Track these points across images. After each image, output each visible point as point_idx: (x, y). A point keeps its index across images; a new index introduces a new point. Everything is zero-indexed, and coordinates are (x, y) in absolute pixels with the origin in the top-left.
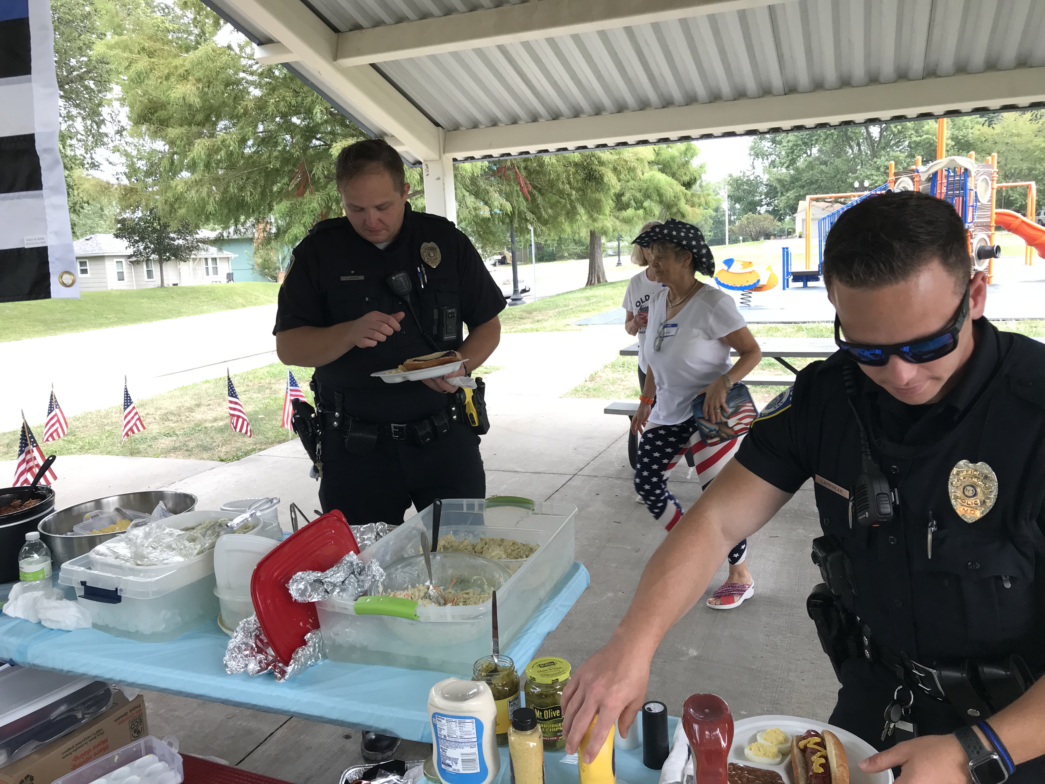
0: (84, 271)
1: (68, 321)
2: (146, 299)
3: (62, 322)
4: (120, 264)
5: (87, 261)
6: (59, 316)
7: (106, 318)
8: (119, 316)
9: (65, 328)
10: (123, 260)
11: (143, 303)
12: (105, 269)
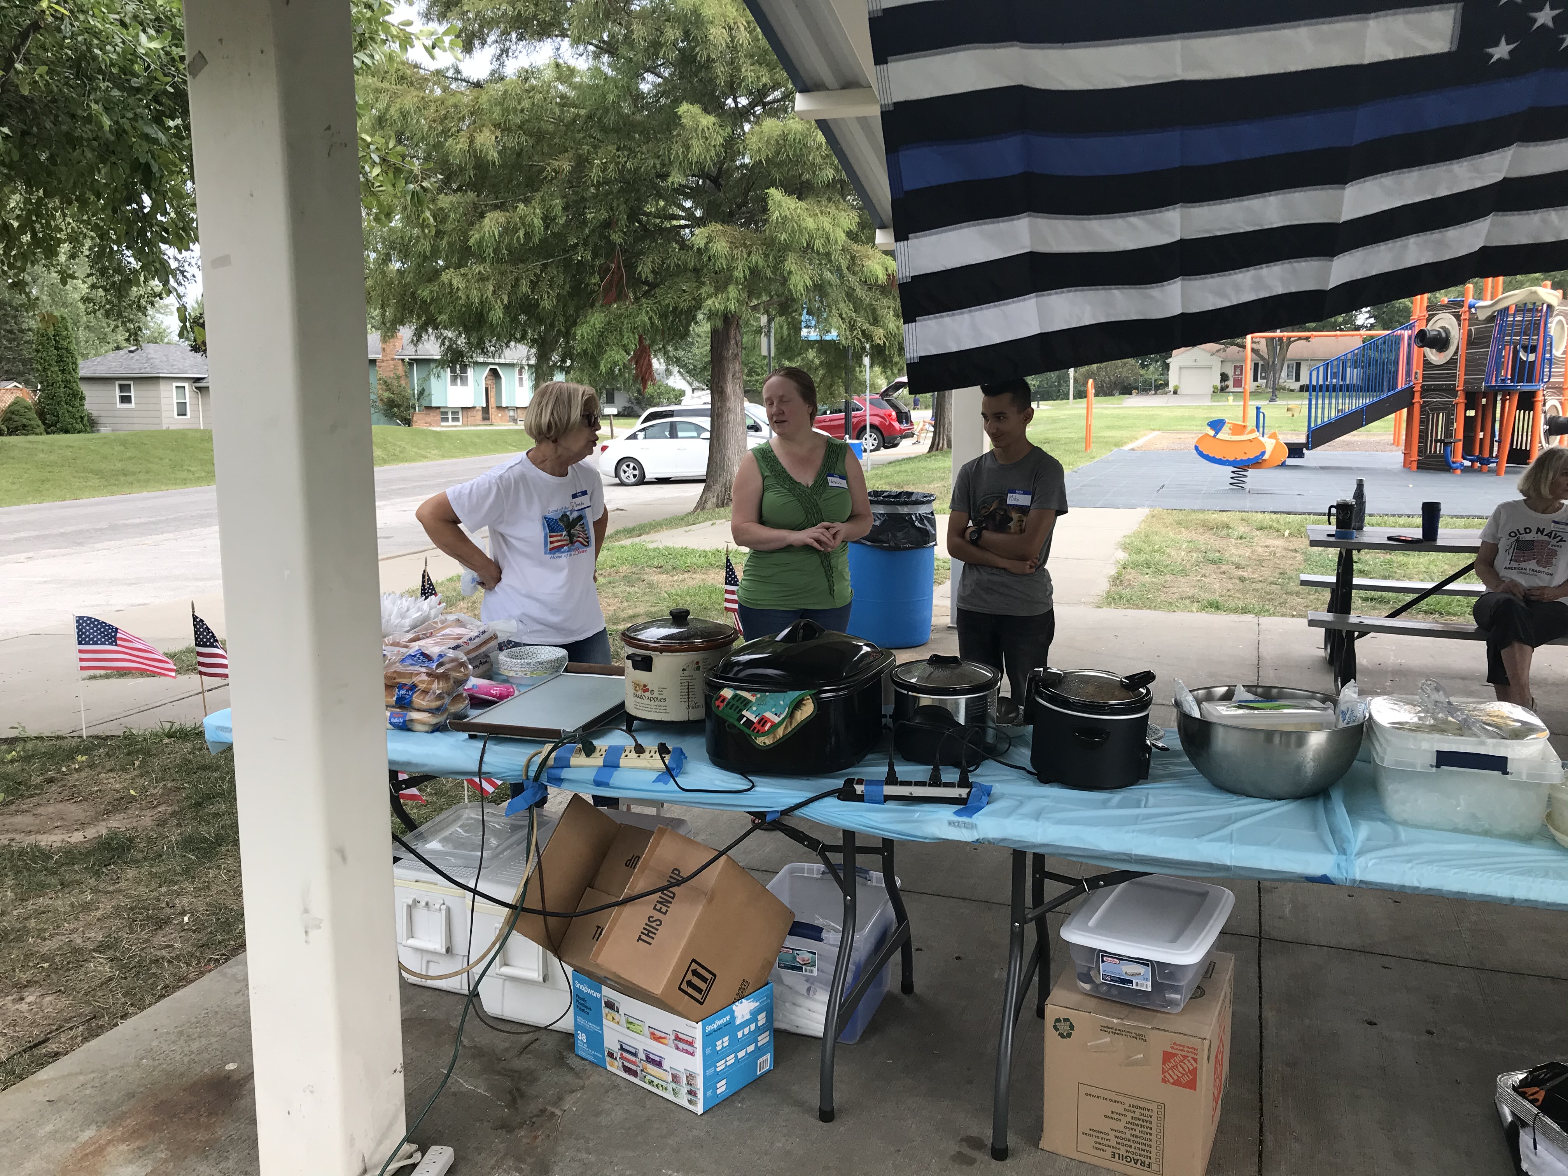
0: (126, 399)
4: (181, 390)
5: (131, 383)
10: (186, 385)
12: (159, 397)
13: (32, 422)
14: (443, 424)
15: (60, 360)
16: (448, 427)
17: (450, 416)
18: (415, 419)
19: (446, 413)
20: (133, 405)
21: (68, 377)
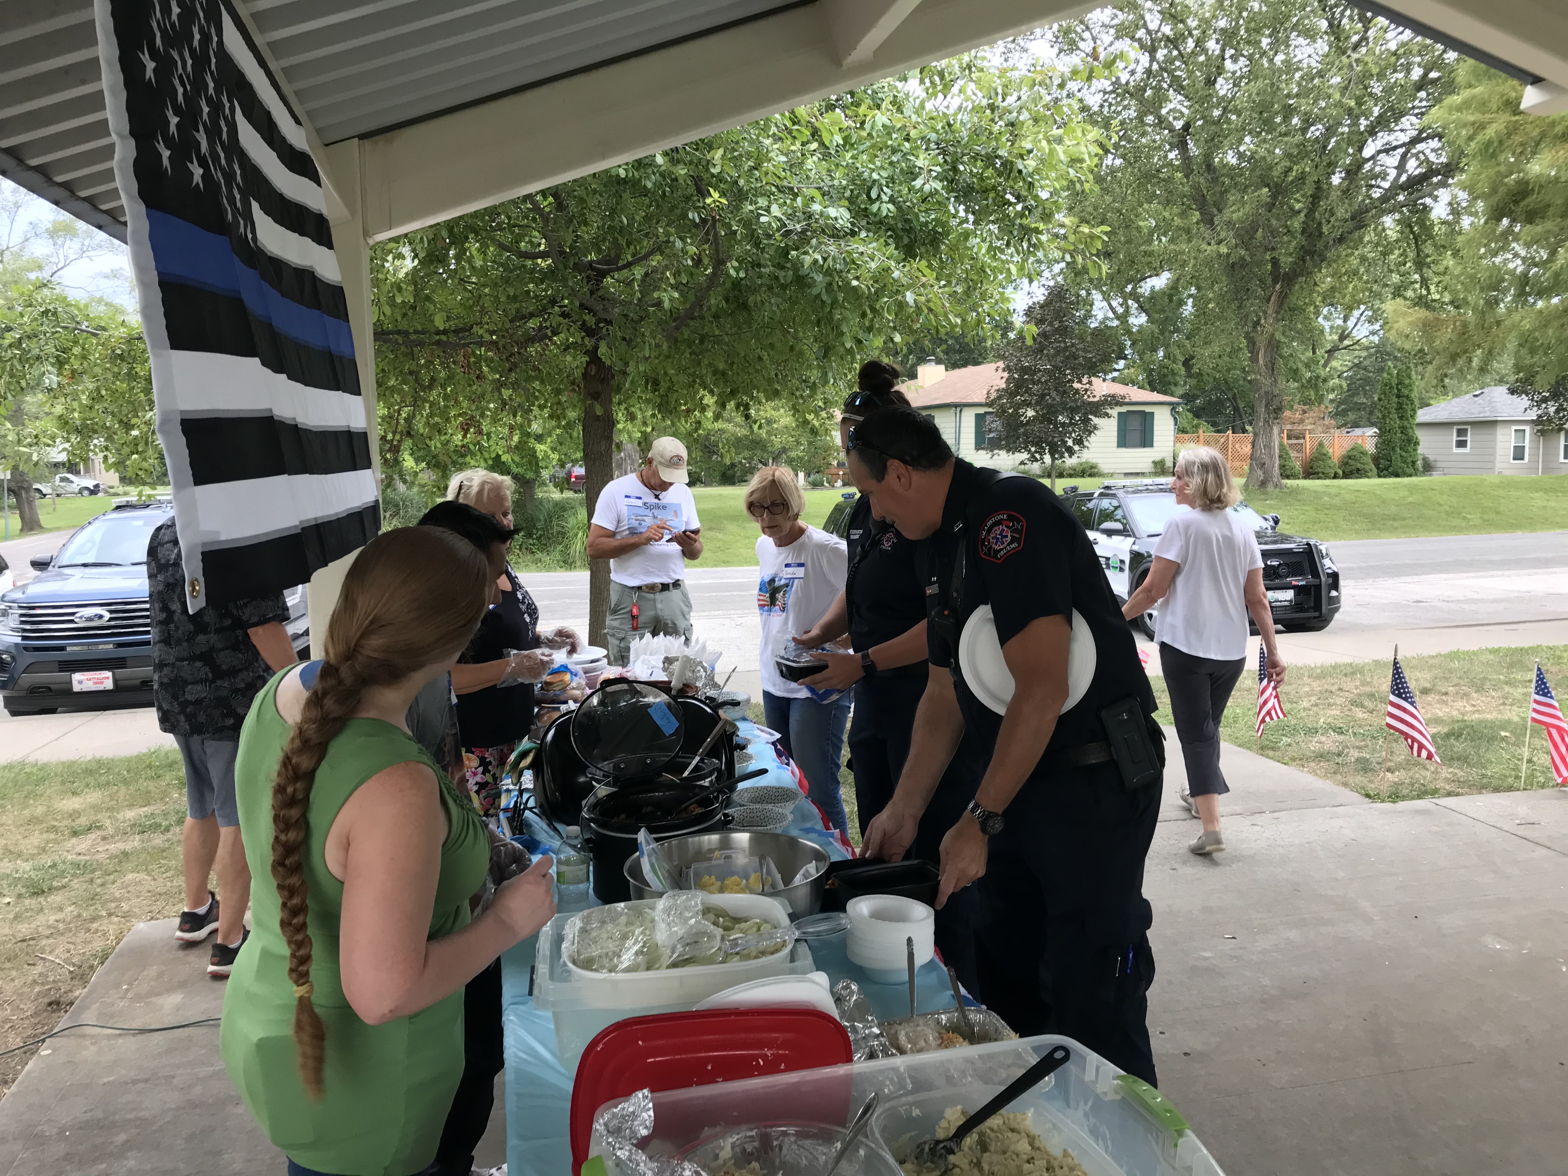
0: (1461, 444)
1: (1404, 519)
2: (1541, 493)
3: (1395, 520)
4: (1521, 434)
5: (1469, 427)
6: (1393, 509)
7: (1464, 518)
8: (1486, 517)
9: (1396, 528)
10: (1527, 428)
11: (1532, 498)
12: (1494, 441)
13: (1366, 467)
15: (1400, 407)
20: (1467, 450)
21: (1406, 423)
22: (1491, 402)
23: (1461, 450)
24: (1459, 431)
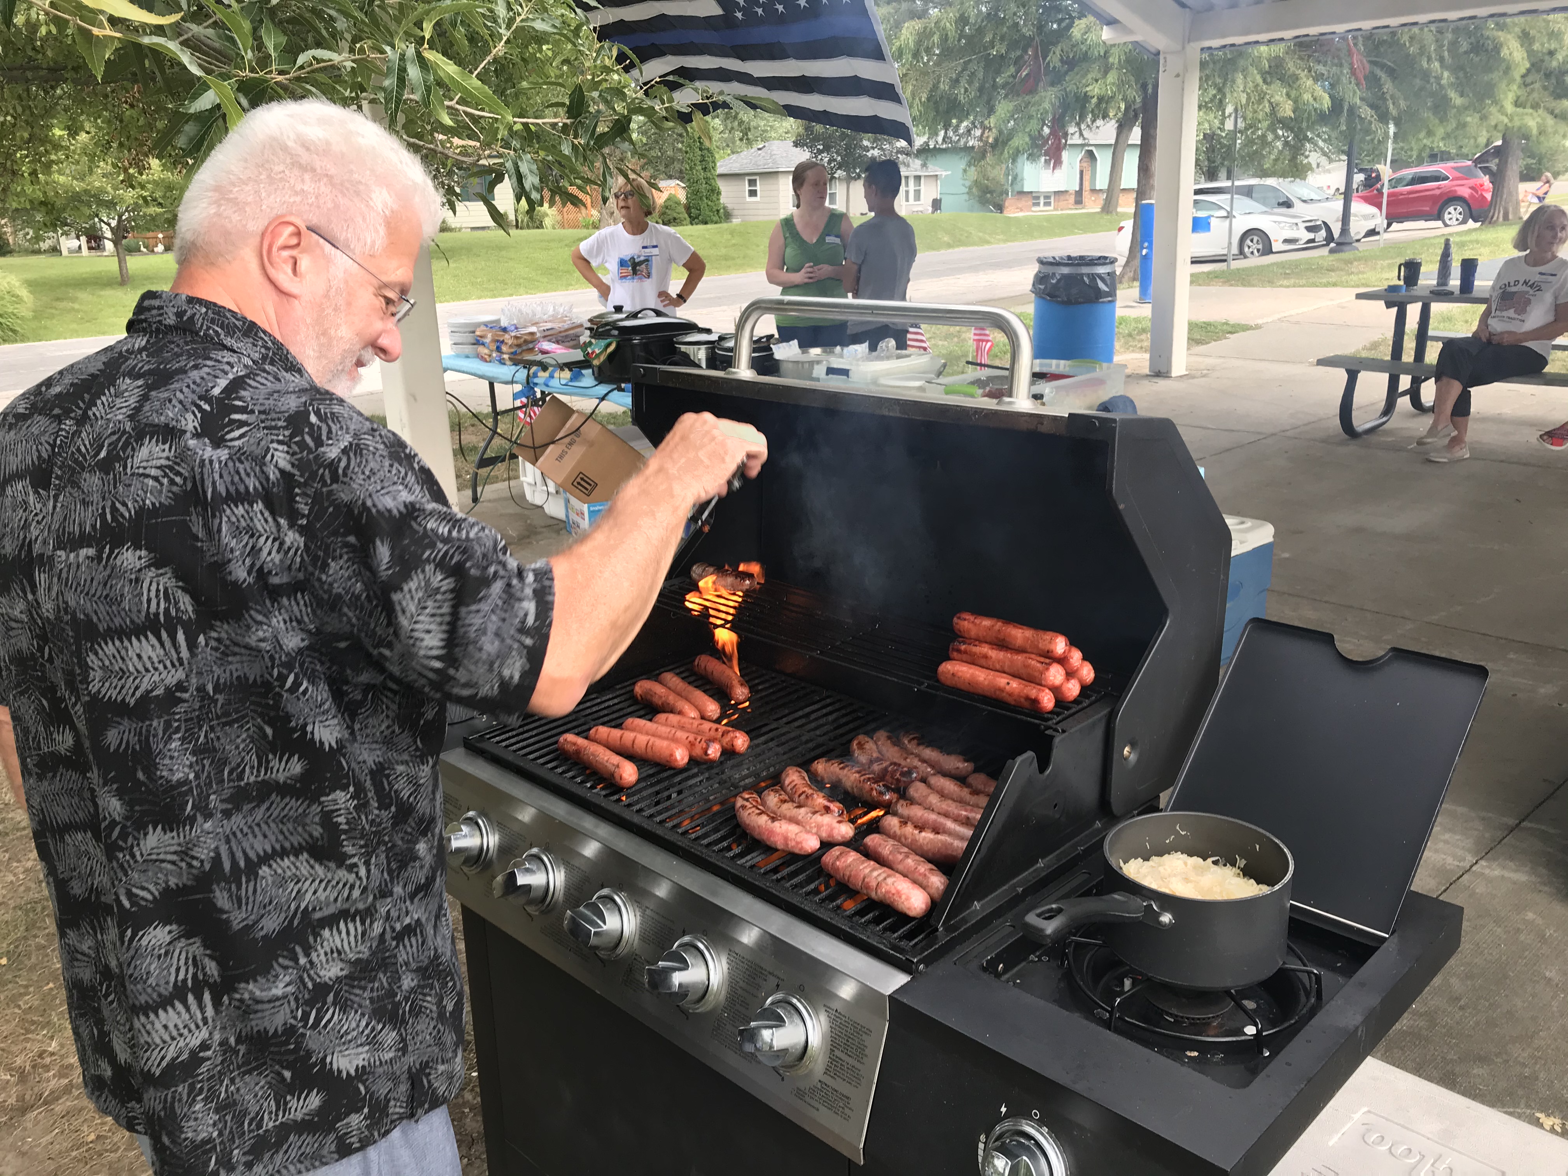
0: (753, 193)
5: (757, 178)
12: (778, 190)
13: (681, 215)
14: (1034, 209)
15: (703, 159)
16: (1041, 211)
17: (1042, 201)
18: (1007, 204)
19: (1038, 198)
20: (758, 198)
21: (709, 174)
22: (771, 155)
23: (753, 199)
24: (750, 181)
